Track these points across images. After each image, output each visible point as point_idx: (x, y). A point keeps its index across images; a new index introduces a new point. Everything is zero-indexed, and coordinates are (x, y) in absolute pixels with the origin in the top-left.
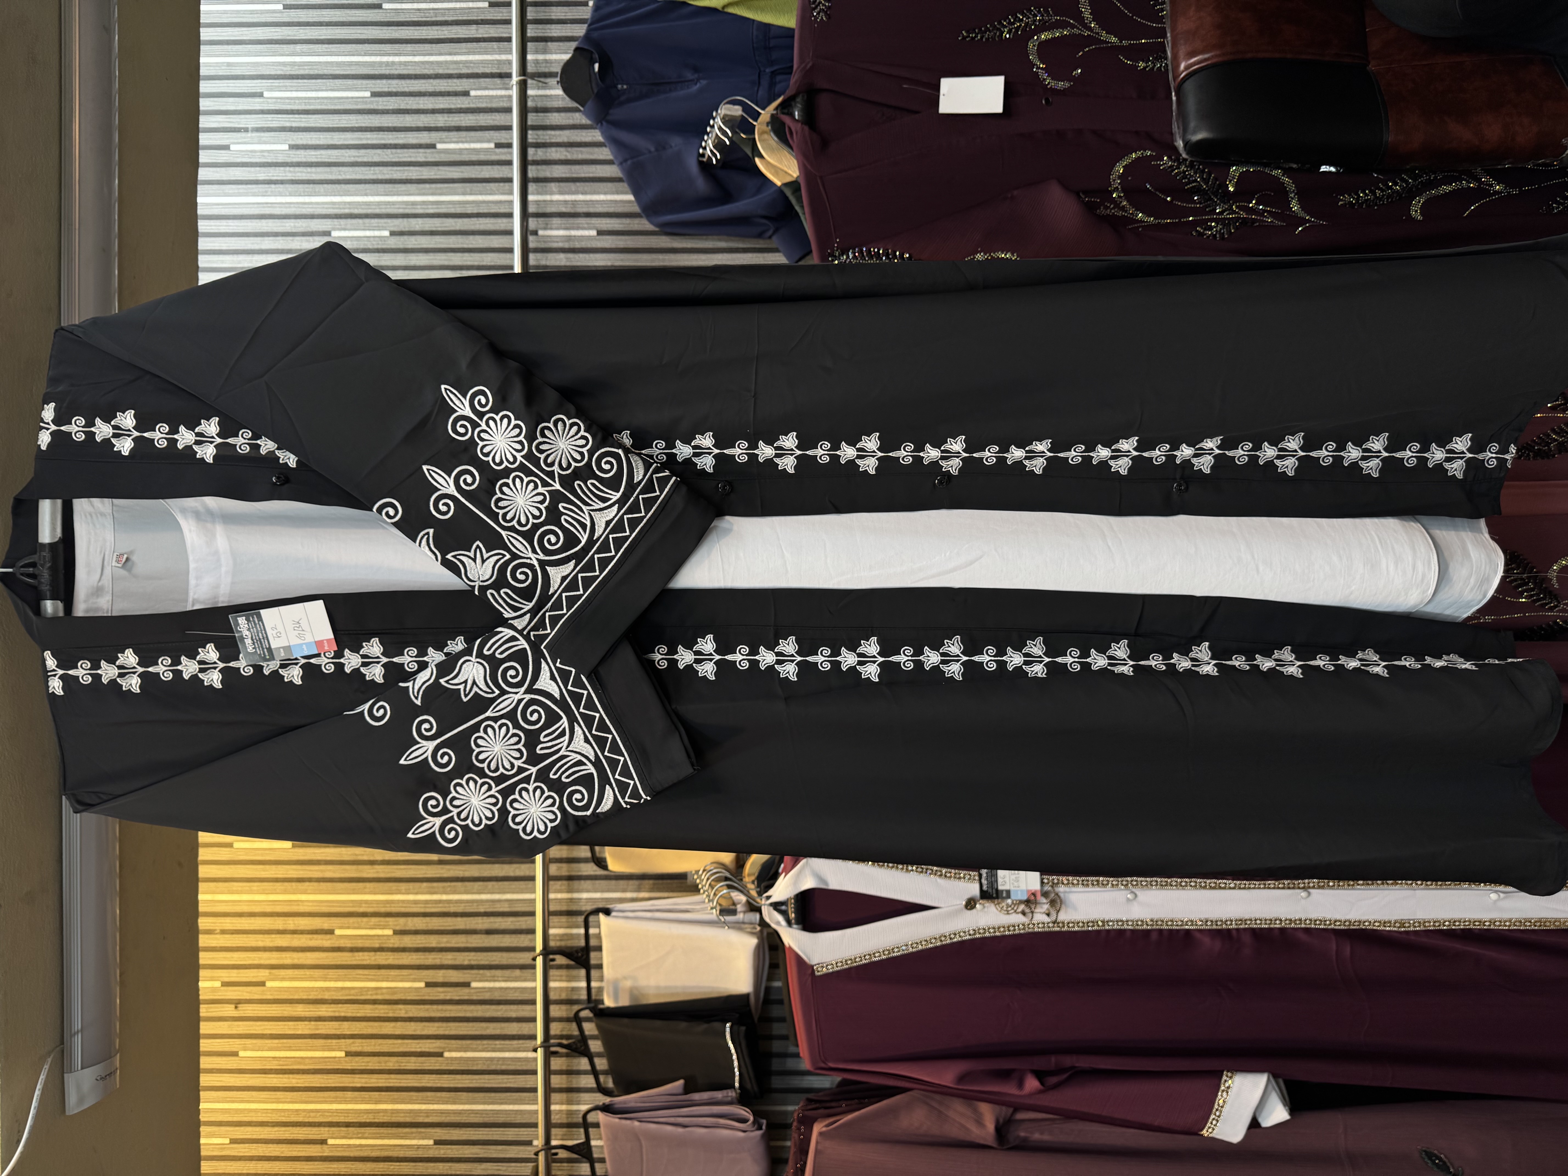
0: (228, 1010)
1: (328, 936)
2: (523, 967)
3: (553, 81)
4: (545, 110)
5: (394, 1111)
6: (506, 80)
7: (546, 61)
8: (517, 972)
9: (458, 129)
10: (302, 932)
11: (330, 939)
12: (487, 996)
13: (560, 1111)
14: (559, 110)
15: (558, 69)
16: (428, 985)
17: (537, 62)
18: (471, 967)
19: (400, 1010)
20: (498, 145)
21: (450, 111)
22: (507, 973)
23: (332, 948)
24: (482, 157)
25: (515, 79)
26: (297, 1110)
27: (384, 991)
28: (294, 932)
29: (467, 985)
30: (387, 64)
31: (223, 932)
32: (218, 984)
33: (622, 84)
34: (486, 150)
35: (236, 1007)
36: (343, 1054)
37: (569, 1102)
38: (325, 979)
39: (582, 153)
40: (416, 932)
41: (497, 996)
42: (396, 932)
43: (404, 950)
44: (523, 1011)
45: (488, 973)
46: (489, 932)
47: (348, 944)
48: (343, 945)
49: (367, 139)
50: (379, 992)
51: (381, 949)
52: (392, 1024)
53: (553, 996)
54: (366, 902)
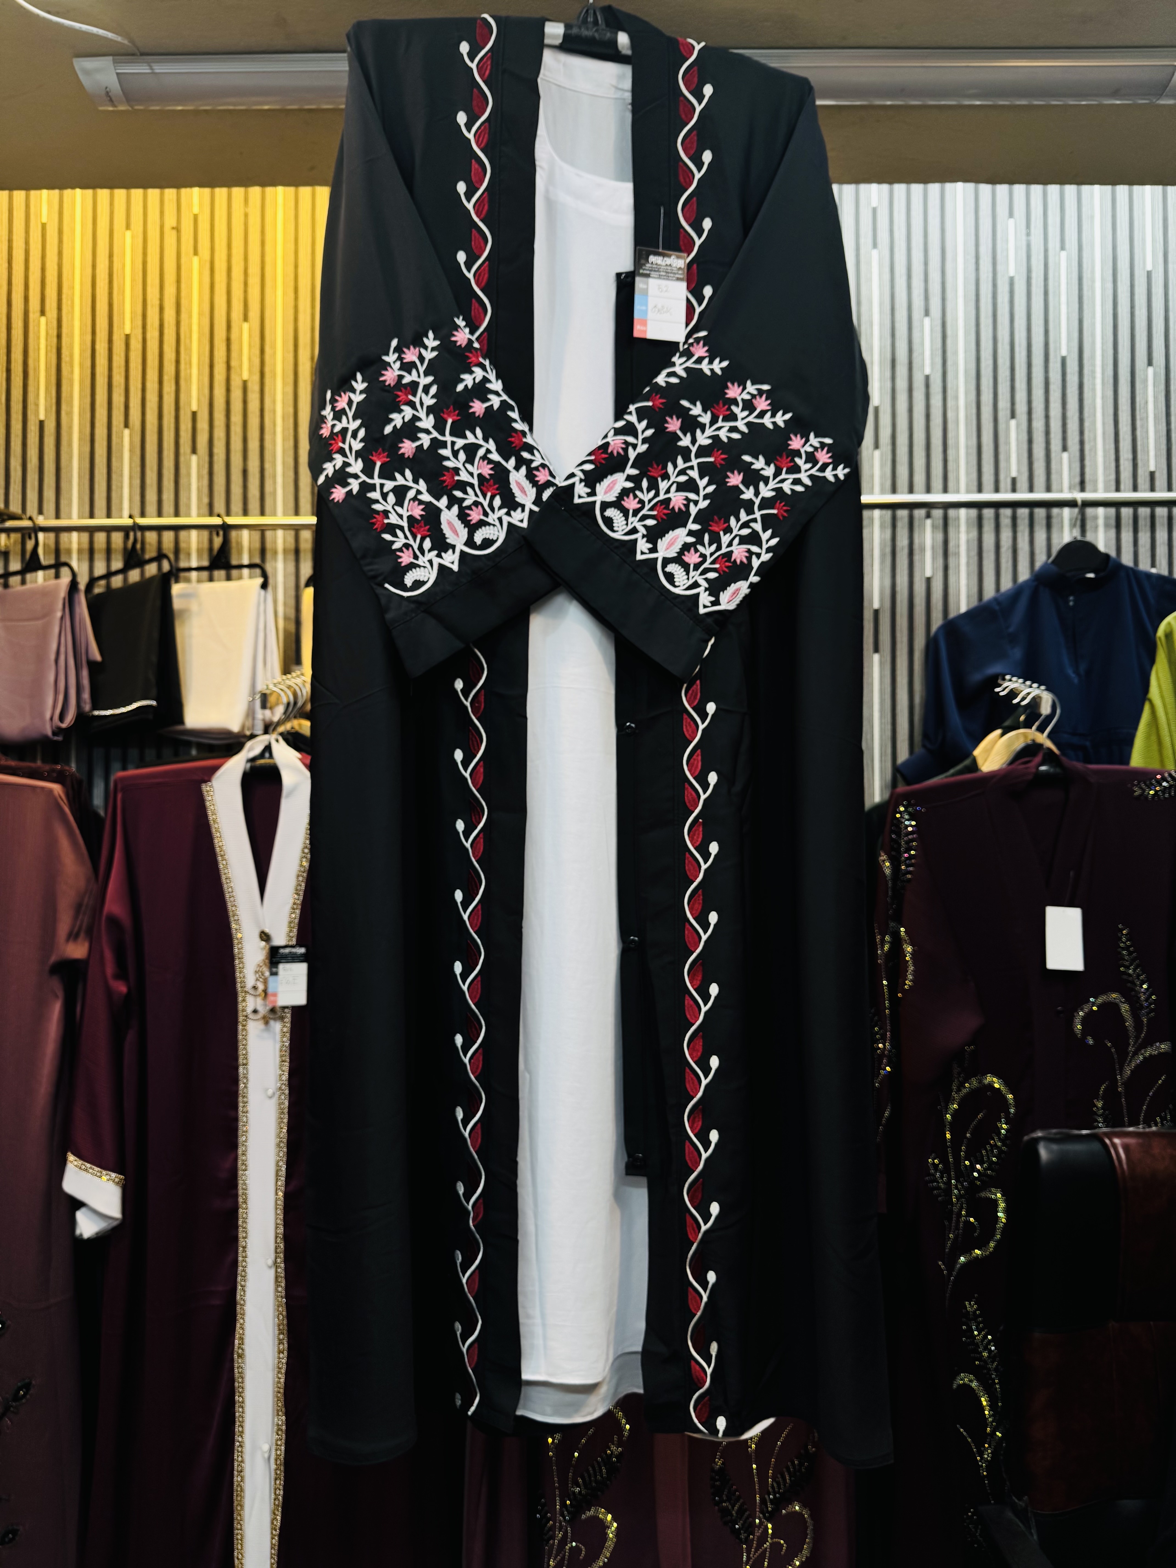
0: (170, 221)
1: (241, 317)
2: (211, 505)
3: (1077, 533)
4: (1049, 526)
5: (71, 381)
6: (1078, 488)
7: (1096, 527)
8: (206, 500)
9: (1030, 441)
10: (246, 292)
11: (239, 318)
12: (183, 471)
13: (70, 542)
14: (1049, 540)
15: (1089, 538)
16: (194, 414)
17: (1096, 518)
18: (211, 455)
19: (171, 387)
20: (1014, 481)
21: (1047, 433)
22: (206, 490)
23: (230, 320)
24: (1002, 465)
25: (1079, 496)
26: (73, 288)
27: (188, 371)
28: (246, 284)
29: (194, 451)
30: (1093, 372)
31: (246, 215)
32: (196, 210)
33: (1074, 601)
34: (1008, 469)
35: (173, 228)
36: (128, 331)
37: (80, 551)
38: (200, 314)
39: (1007, 562)
40: (245, 402)
41: (183, 481)
42: (245, 383)
43: (228, 390)
44: (169, 506)
45: (205, 471)
46: (245, 472)
47: (234, 336)
48: (233, 331)
49: (1020, 353)
50: (188, 366)
51: (229, 368)
52: (156, 379)
53: (183, 534)
54: (275, 353)
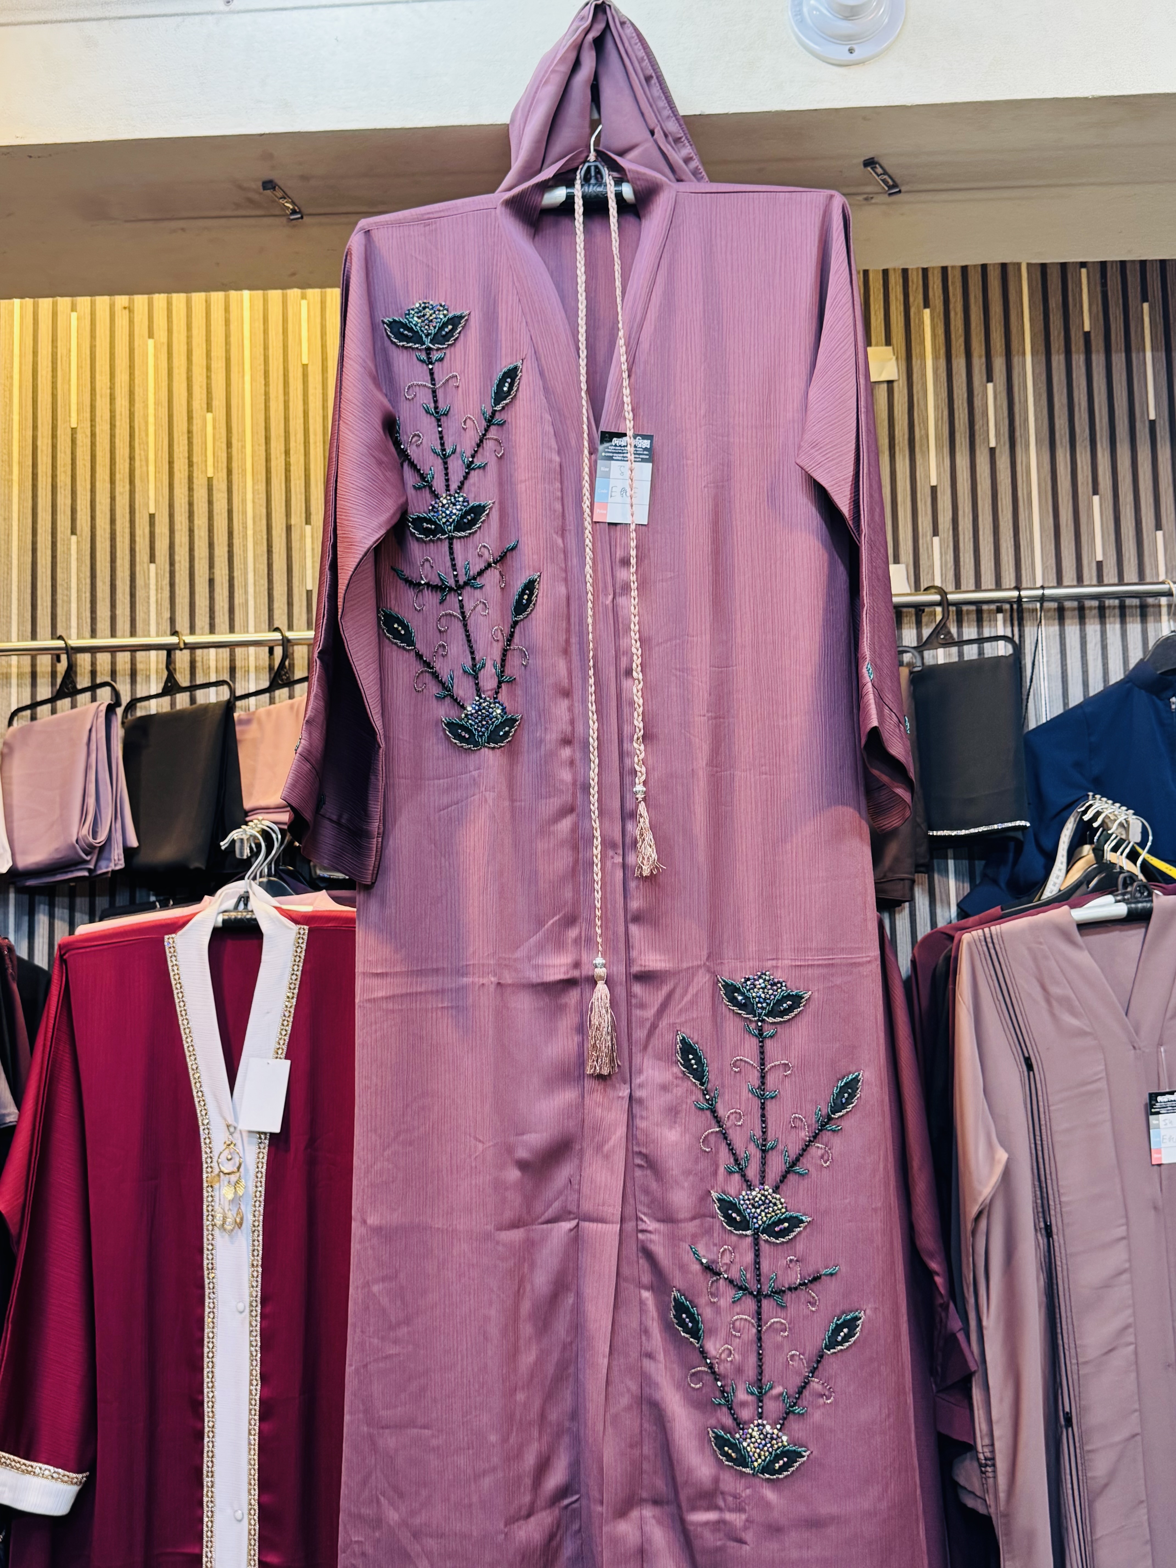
1: (205, 406)
2: (172, 620)
8: (167, 615)
9: (1118, 520)
10: (208, 377)
11: (201, 408)
12: (139, 582)
16: (152, 517)
18: (172, 564)
19: (124, 487)
20: (1100, 571)
21: (1137, 509)
22: (166, 604)
23: (192, 411)
24: (1085, 547)
26: (12, 377)
27: (144, 469)
28: (208, 368)
29: (152, 559)
34: (1093, 552)
35: (125, 308)
36: (74, 425)
38: (157, 404)
40: (210, 503)
41: (139, 593)
42: (210, 480)
43: (191, 489)
45: (166, 582)
46: (211, 581)
47: (196, 429)
48: (195, 422)
49: (1101, 418)
50: (144, 463)
51: (191, 464)
52: (107, 478)
53: (140, 655)
54: (244, 447)
